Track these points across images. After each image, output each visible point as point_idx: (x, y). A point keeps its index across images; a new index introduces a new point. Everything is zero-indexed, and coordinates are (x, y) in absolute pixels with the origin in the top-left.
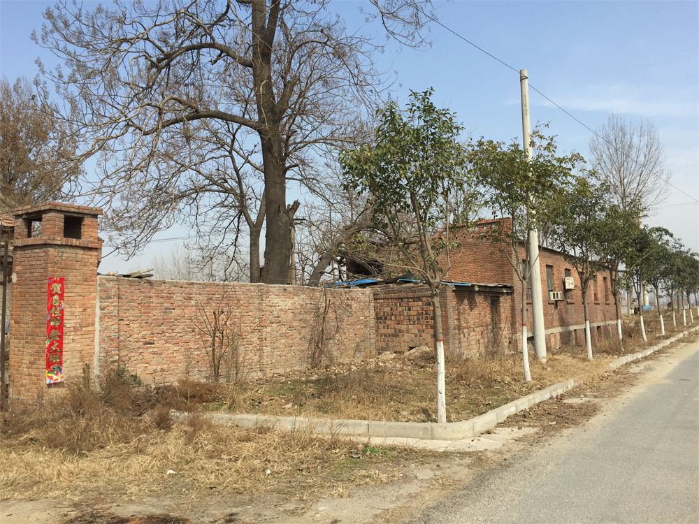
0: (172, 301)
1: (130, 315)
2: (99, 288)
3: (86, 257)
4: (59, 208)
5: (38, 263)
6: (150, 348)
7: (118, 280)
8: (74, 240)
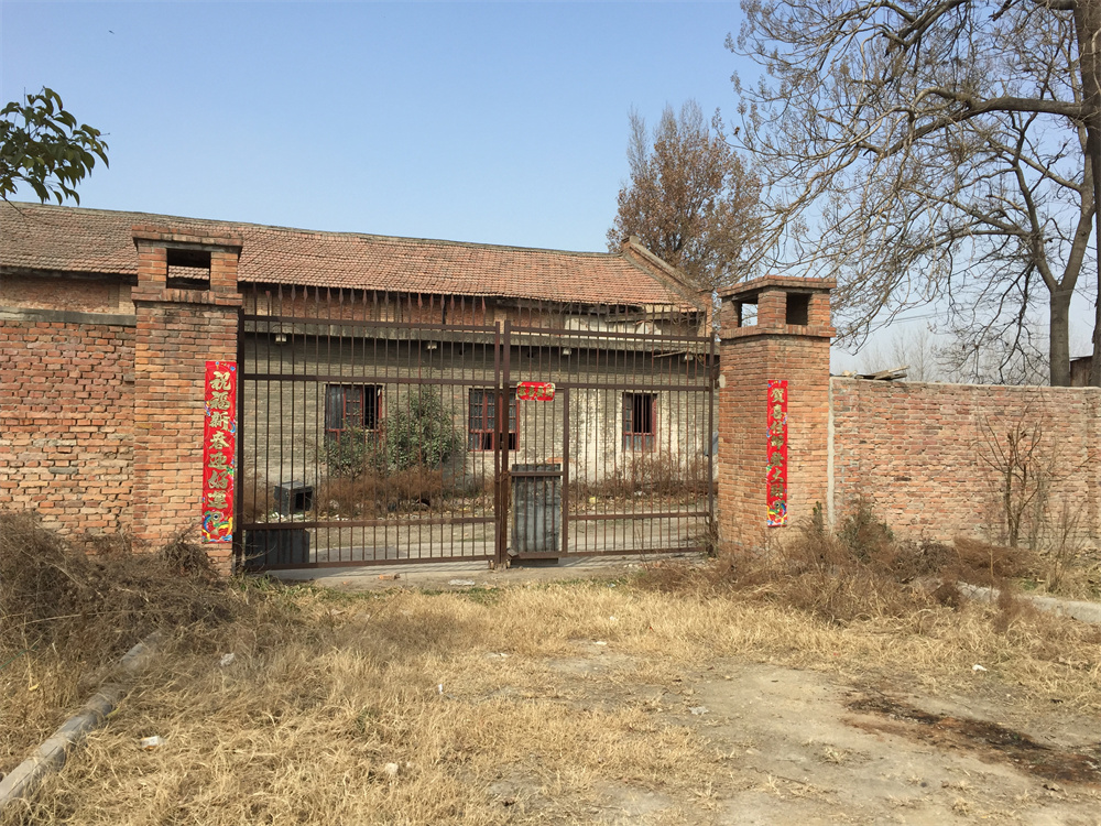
0: (938, 416)
1: (874, 435)
2: (832, 395)
3: (815, 350)
4: (780, 283)
5: (754, 360)
6: (905, 485)
7: (858, 383)
8: (800, 326)
